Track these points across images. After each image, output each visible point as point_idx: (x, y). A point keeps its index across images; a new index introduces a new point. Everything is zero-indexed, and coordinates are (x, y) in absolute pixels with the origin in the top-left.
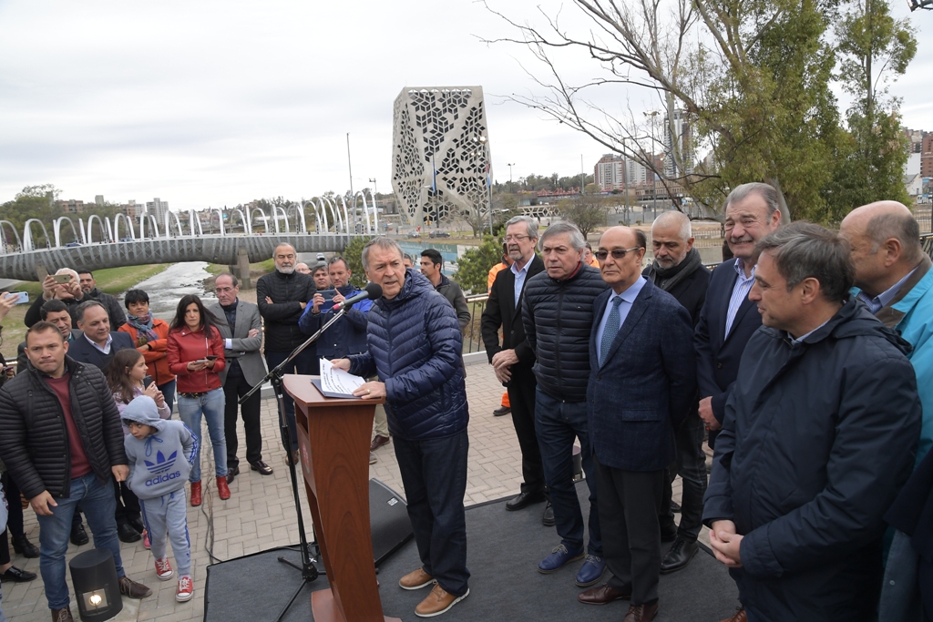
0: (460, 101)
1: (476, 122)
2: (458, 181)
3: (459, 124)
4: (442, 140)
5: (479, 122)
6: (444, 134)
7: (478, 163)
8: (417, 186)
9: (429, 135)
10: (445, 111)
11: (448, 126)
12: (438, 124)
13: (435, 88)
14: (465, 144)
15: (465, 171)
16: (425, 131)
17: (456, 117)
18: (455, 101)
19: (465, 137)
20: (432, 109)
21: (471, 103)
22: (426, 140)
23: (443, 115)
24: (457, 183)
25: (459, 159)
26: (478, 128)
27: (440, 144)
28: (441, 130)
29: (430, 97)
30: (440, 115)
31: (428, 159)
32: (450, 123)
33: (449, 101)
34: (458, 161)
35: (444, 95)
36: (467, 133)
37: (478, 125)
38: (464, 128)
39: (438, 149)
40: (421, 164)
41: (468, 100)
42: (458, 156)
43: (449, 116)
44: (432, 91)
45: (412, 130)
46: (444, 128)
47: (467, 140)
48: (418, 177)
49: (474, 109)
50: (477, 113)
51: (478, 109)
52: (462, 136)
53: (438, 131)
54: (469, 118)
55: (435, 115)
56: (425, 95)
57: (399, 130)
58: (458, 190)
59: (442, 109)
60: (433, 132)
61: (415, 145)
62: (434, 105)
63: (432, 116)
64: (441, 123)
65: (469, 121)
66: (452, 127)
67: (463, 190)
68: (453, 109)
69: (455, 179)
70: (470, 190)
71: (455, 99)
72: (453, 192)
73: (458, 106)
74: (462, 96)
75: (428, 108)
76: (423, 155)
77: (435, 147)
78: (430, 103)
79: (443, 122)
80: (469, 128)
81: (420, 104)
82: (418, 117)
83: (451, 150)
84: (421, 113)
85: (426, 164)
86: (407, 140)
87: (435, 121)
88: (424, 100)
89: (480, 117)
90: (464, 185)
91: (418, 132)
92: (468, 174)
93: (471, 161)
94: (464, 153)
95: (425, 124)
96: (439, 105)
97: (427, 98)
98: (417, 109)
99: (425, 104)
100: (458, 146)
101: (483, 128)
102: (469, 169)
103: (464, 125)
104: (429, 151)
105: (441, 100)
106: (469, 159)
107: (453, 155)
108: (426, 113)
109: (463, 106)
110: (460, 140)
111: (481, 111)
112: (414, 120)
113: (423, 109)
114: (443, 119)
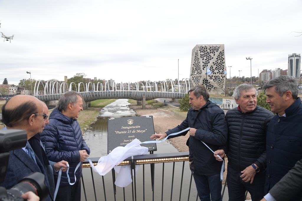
0: (216, 49)
1: (221, 57)
2: (214, 77)
3: (215, 57)
4: (209, 63)
5: (222, 57)
6: (210, 61)
7: (221, 71)
8: (199, 78)
9: (204, 61)
10: (210, 53)
11: (211, 58)
12: (208, 57)
13: (207, 45)
14: (217, 64)
15: (216, 74)
16: (203, 59)
17: (214, 55)
18: (214, 50)
19: (217, 62)
20: (206, 52)
21: (220, 50)
22: (203, 62)
23: (210, 54)
24: (213, 78)
25: (215, 69)
26: (222, 59)
27: (208, 64)
28: (209, 59)
29: (206, 48)
30: (209, 54)
31: (203, 69)
32: (212, 57)
33: (212, 49)
34: (214, 70)
35: (210, 47)
36: (218, 60)
37: (222, 58)
38: (217, 59)
39: (207, 65)
40: (201, 71)
41: (219, 49)
42: (214, 68)
43: (212, 55)
44: (206, 46)
45: (199, 59)
46: (210, 58)
47: (218, 63)
48: (200, 75)
49: (221, 52)
50: (222, 54)
51: (222, 52)
52: (216, 61)
53: (208, 60)
54: (219, 55)
55: (207, 54)
56: (204, 47)
57: (194, 59)
58: (214, 80)
59: (209, 52)
60: (206, 60)
61: (199, 64)
62: (207, 51)
63: (206, 54)
64: (209, 57)
65: (219, 56)
66: (213, 58)
67: (215, 80)
68: (213, 52)
69: (212, 76)
70: (218, 80)
71: (214, 49)
72: (212, 81)
73: (215, 51)
74: (217, 48)
75: (205, 52)
76: (202, 67)
77: (206, 65)
78: (205, 50)
79: (210, 56)
80: (219, 59)
81: (202, 50)
82: (201, 55)
83: (212, 66)
84: (202, 53)
85: (203, 70)
86: (196, 62)
87: (207, 56)
88: (204, 49)
89: (223, 55)
90: (216, 78)
91: (201, 60)
92: (217, 75)
93: (219, 70)
94: (216, 67)
95: (203, 57)
96: (208, 51)
97: (204, 48)
98: (201, 52)
99: (204, 50)
100: (214, 65)
101: (224, 59)
102: (218, 73)
103: (217, 57)
104: (204, 66)
105: (209, 49)
106: (218, 69)
107: (213, 68)
108: (204, 53)
109: (217, 51)
110: (215, 63)
111: (223, 53)
112: (199, 56)
113: (203, 52)
114: (210, 55)
